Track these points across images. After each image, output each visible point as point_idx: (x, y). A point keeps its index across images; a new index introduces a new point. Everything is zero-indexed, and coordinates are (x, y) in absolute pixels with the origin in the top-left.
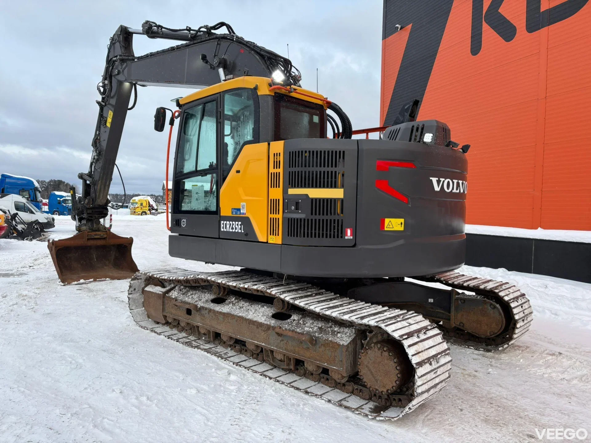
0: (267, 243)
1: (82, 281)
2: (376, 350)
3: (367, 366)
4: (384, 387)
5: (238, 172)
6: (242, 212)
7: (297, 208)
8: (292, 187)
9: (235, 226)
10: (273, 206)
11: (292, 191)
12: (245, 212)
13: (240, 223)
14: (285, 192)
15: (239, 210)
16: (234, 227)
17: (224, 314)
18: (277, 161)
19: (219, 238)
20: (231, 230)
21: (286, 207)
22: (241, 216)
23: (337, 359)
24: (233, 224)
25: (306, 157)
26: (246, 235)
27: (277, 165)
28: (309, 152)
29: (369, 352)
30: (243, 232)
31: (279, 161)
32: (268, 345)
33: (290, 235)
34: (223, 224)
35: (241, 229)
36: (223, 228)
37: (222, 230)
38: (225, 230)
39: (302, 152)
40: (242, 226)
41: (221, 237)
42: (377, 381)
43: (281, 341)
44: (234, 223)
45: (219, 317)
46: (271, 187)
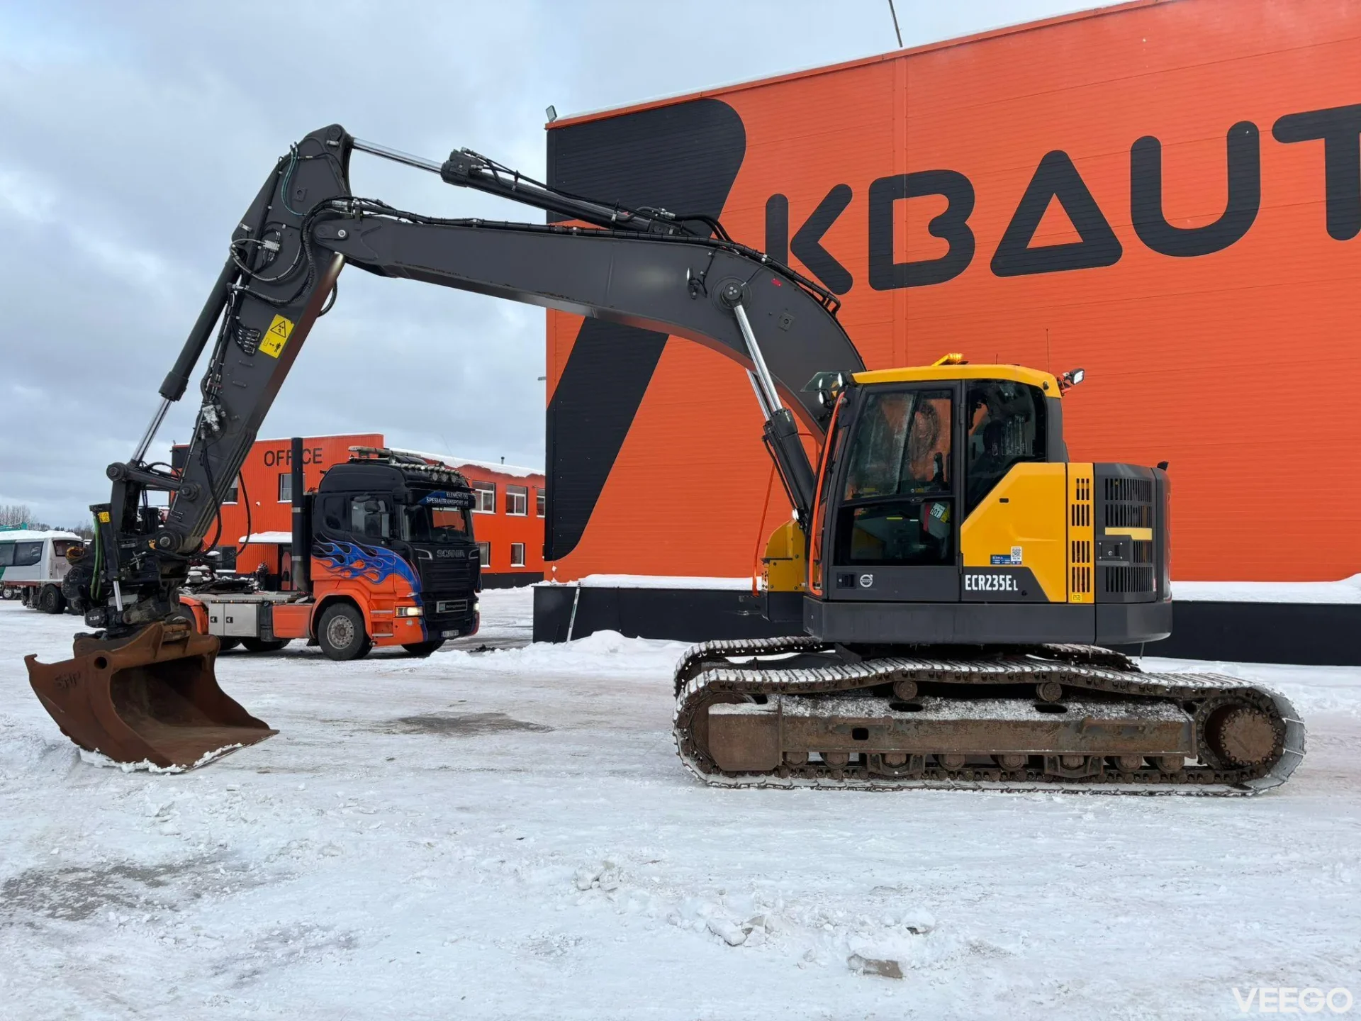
0: (1067, 603)
1: (208, 756)
2: (1246, 715)
3: (1235, 738)
4: (1259, 755)
5: (1004, 500)
6: (1012, 560)
7: (1117, 553)
8: (1112, 526)
9: (998, 582)
10: (1078, 550)
11: (1110, 531)
12: (1021, 560)
13: (1009, 577)
14: (1098, 531)
15: (1009, 557)
16: (995, 582)
17: (955, 723)
18: (1083, 490)
19: (960, 602)
20: (989, 588)
21: (1099, 551)
22: (1011, 566)
23: (1179, 742)
24: (993, 579)
25: (1116, 486)
26: (1024, 593)
27: (1081, 494)
28: (1121, 480)
29: (1237, 720)
30: (1016, 589)
31: (1088, 490)
32: (1057, 749)
33: (1110, 589)
34: (970, 579)
35: (1011, 585)
36: (970, 585)
37: (968, 588)
38: (975, 589)
39: (1112, 480)
40: (1015, 581)
41: (963, 600)
42: (1249, 751)
43: (1081, 740)
44: (995, 576)
45: (943, 730)
46: (1073, 524)
